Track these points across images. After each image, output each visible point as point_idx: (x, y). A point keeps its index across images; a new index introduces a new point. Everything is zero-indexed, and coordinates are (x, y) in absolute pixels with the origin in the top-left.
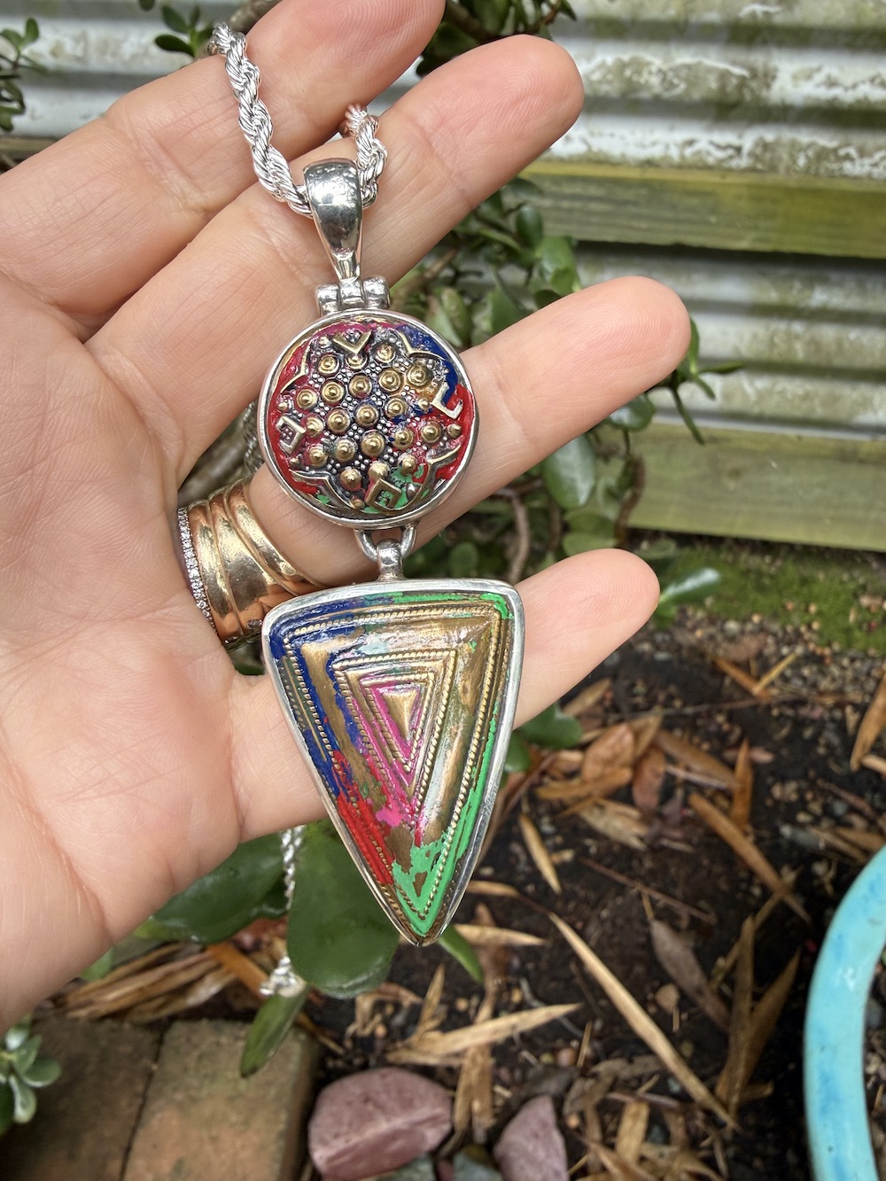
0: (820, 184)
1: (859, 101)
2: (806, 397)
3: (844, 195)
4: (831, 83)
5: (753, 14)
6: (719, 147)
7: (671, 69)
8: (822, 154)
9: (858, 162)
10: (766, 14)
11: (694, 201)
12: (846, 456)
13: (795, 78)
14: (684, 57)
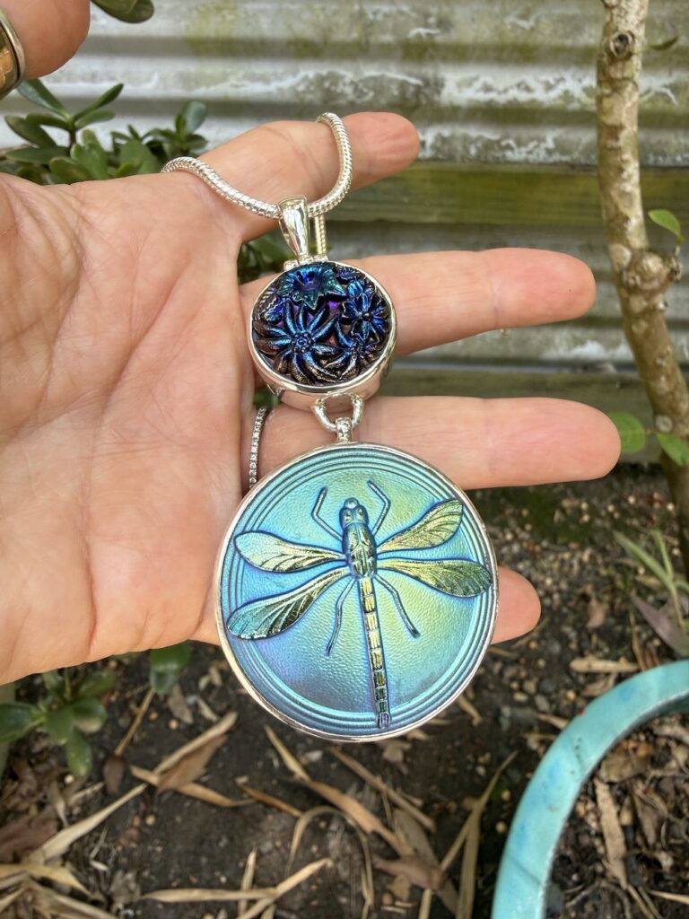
0: (487, 168)
1: (510, 102)
3: (507, 176)
4: (487, 89)
5: (419, 36)
7: (361, 81)
8: (489, 145)
9: (517, 150)
10: (429, 35)
11: (390, 185)
14: (371, 71)
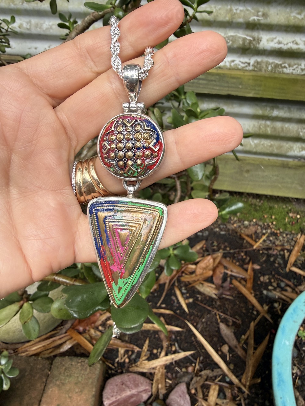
0: (276, 75)
1: (288, 49)
2: (271, 146)
3: (284, 79)
4: (280, 43)
5: (254, 20)
6: (242, 63)
7: (227, 37)
8: (277, 66)
9: (288, 68)
10: (258, 19)
11: (234, 80)
12: (285, 166)
13: (268, 40)
14: (231, 33)
